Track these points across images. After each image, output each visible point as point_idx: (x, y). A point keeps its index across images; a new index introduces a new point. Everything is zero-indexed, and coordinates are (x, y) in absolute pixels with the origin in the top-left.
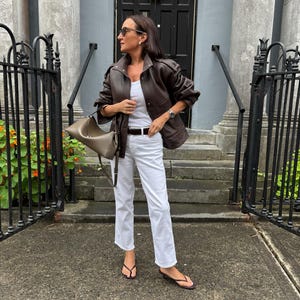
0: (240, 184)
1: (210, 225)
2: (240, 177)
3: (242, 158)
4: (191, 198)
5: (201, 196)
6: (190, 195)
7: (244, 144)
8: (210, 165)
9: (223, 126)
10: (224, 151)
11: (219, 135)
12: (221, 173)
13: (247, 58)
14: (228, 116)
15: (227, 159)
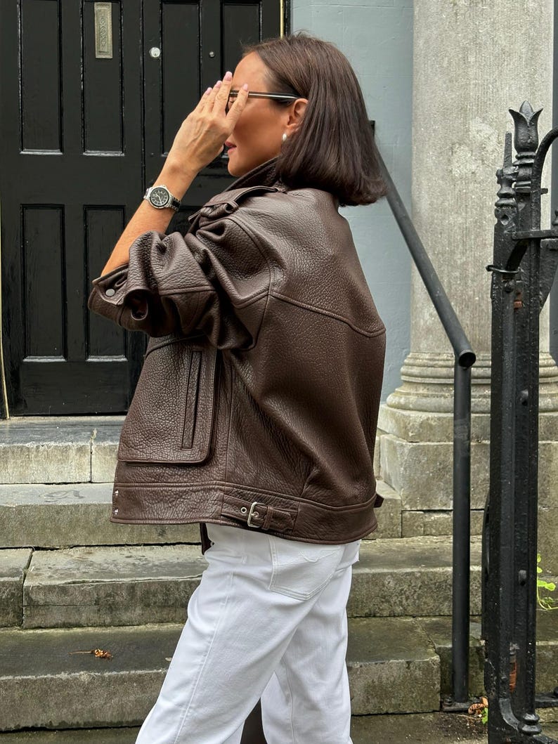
0: (475, 630)
2: (476, 600)
3: (477, 524)
7: (481, 473)
9: (404, 408)
10: (412, 502)
11: (391, 443)
12: (405, 587)
13: (473, 167)
14: (416, 370)
15: (425, 534)
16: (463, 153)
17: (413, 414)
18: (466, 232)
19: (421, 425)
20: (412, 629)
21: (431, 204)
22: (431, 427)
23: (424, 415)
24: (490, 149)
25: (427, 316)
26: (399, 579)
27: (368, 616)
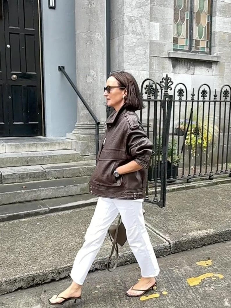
1: (86, 208)
4: (67, 192)
5: (74, 189)
6: (67, 190)
8: (75, 166)
9: (78, 134)
10: (81, 154)
11: (75, 141)
12: (84, 170)
13: (91, 81)
14: (80, 125)
15: (84, 160)
16: (89, 77)
17: (81, 135)
18: (90, 95)
19: (83, 137)
20: (86, 178)
21: (82, 88)
22: (85, 138)
23: (84, 135)
24: (95, 77)
25: (82, 113)
26: (83, 169)
27: (77, 176)
